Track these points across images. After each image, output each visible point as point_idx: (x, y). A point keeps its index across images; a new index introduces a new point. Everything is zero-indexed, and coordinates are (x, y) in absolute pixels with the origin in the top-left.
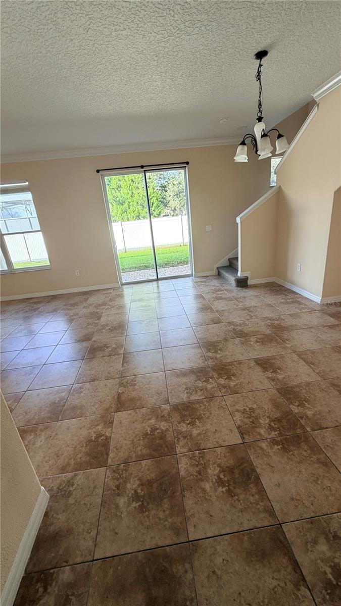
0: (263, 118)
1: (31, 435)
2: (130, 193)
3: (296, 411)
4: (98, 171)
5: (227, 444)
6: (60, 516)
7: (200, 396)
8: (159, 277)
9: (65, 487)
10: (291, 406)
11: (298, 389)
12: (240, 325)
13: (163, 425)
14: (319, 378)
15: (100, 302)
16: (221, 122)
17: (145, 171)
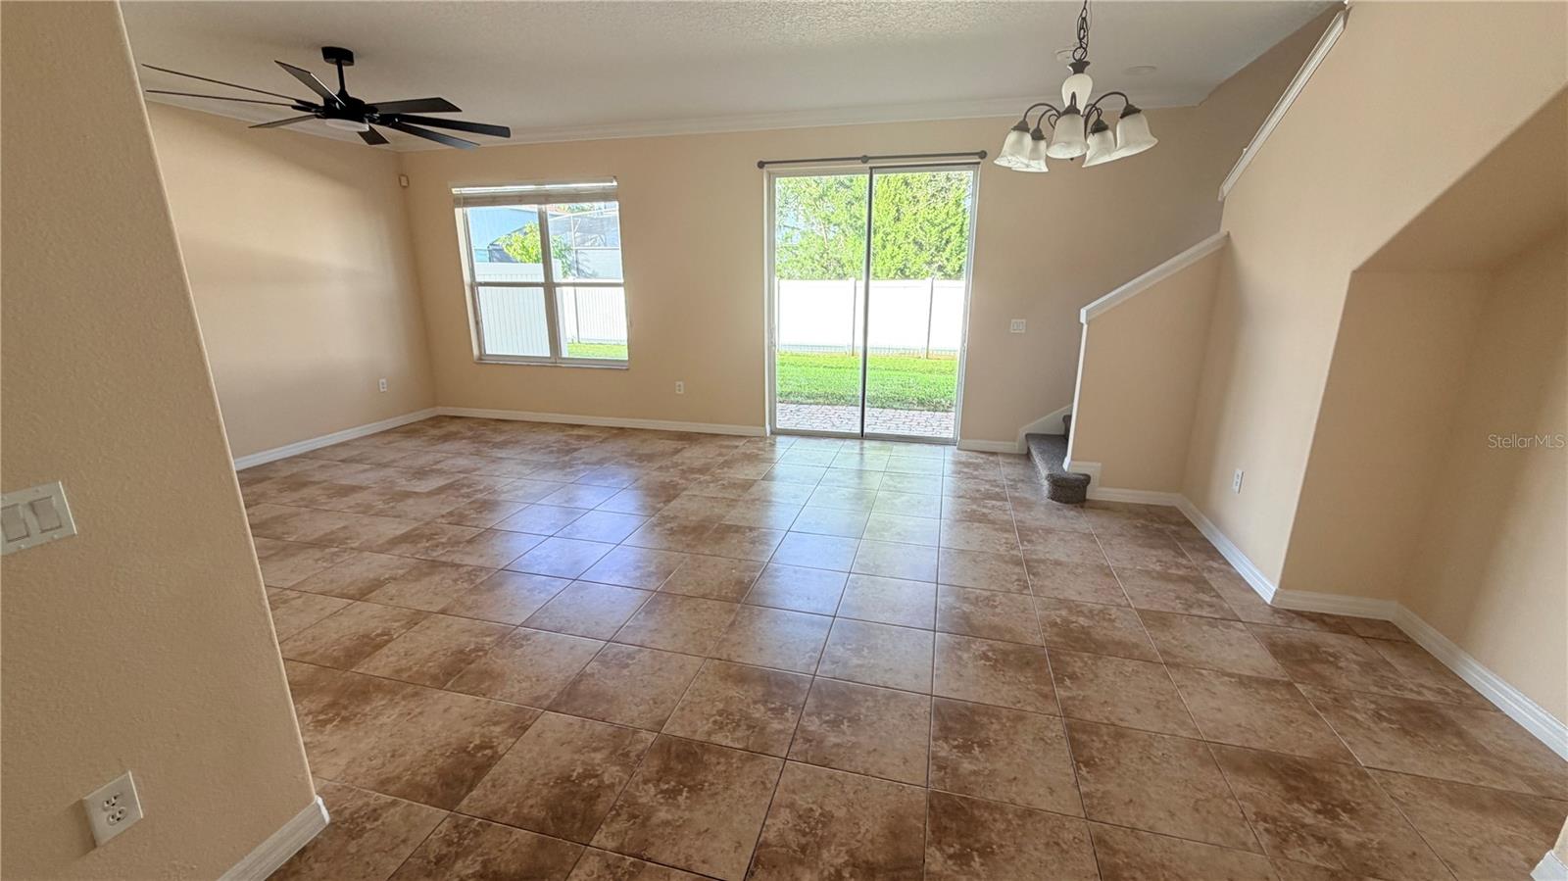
0: (1088, 63)
1: (382, 699)
2: (894, 213)
3: (934, 868)
4: (761, 165)
5: (705, 869)
6: (316, 866)
7: (738, 739)
8: (865, 431)
9: (362, 817)
10: (932, 850)
11: (986, 815)
12: (1091, 615)
13: (612, 773)
14: (1074, 810)
15: (697, 464)
16: (1059, 58)
17: (871, 168)
